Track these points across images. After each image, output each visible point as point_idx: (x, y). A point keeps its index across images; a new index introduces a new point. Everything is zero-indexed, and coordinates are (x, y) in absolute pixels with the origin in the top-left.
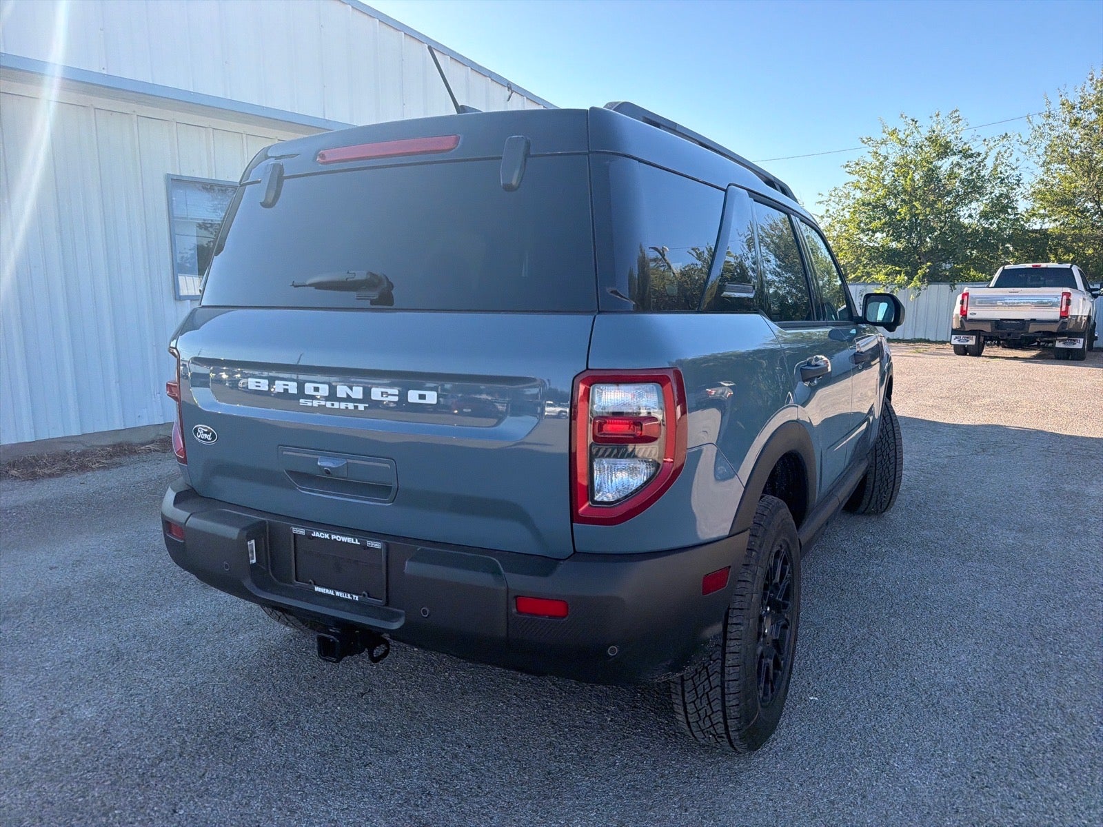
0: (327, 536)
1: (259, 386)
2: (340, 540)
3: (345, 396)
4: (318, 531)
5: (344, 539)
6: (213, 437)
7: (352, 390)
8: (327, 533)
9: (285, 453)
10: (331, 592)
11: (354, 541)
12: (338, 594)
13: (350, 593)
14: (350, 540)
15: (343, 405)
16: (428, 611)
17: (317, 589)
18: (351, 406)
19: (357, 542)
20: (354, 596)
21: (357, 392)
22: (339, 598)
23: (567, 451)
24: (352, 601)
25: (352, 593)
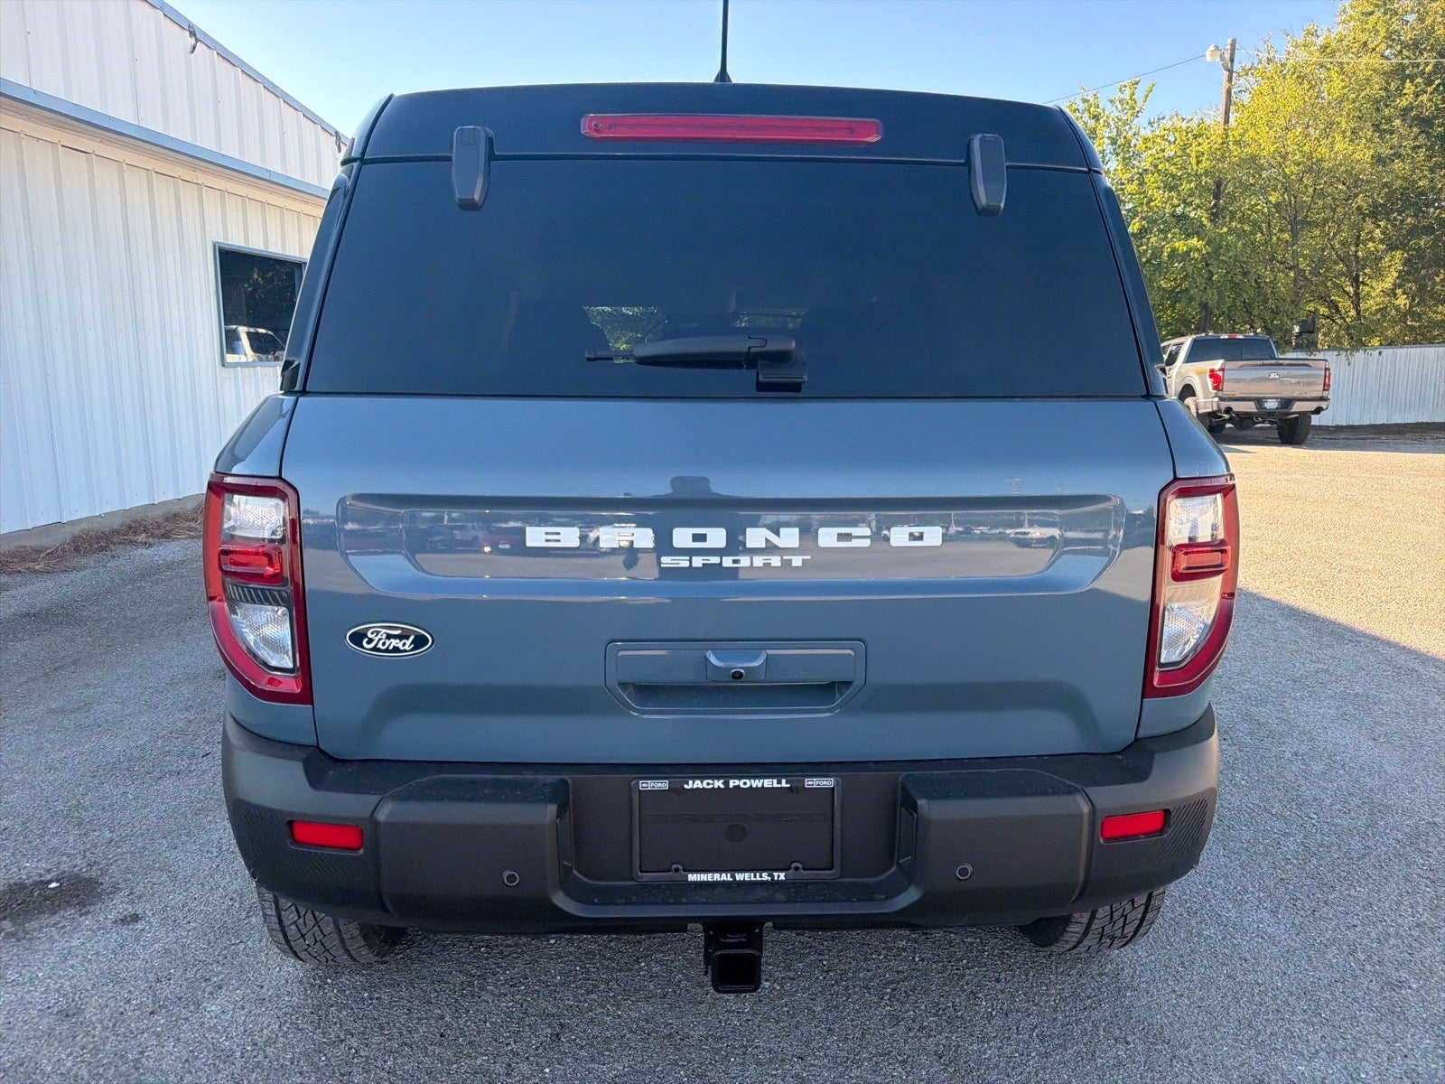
0: (719, 784)
1: (559, 541)
2: (748, 786)
3: (763, 545)
4: (698, 778)
5: (757, 783)
6: (419, 642)
7: (778, 534)
8: (718, 778)
9: (621, 653)
10: (726, 877)
11: (779, 782)
12: (739, 877)
13: (765, 870)
14: (767, 783)
15: (759, 561)
16: (970, 868)
17: (692, 877)
18: (776, 561)
19: (784, 784)
20: (776, 874)
21: (790, 537)
22: (743, 883)
23: (1147, 597)
24: (773, 884)
25: (770, 870)
